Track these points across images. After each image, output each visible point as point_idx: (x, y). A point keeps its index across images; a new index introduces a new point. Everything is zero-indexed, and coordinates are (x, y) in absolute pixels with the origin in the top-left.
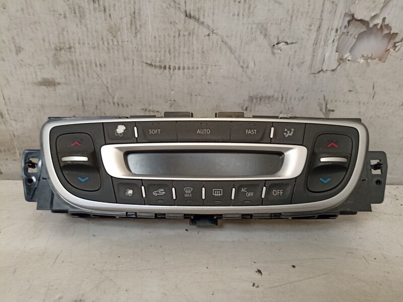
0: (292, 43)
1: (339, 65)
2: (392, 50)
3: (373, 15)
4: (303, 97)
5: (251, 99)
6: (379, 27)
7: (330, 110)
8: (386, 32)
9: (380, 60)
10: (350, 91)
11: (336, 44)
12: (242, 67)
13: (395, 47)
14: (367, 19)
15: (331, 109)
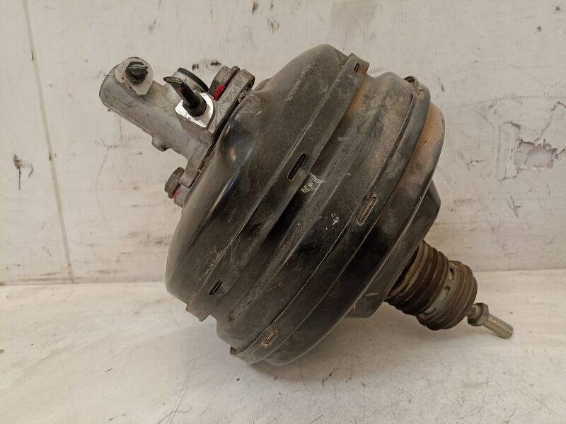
0: (481, 161)
1: (518, 173)
2: (555, 160)
3: (536, 138)
4: (494, 199)
5: (455, 202)
6: (542, 145)
7: (517, 207)
8: (548, 148)
9: (548, 167)
10: (530, 191)
11: (513, 159)
12: (447, 180)
13: (557, 157)
14: (532, 141)
15: (518, 205)
